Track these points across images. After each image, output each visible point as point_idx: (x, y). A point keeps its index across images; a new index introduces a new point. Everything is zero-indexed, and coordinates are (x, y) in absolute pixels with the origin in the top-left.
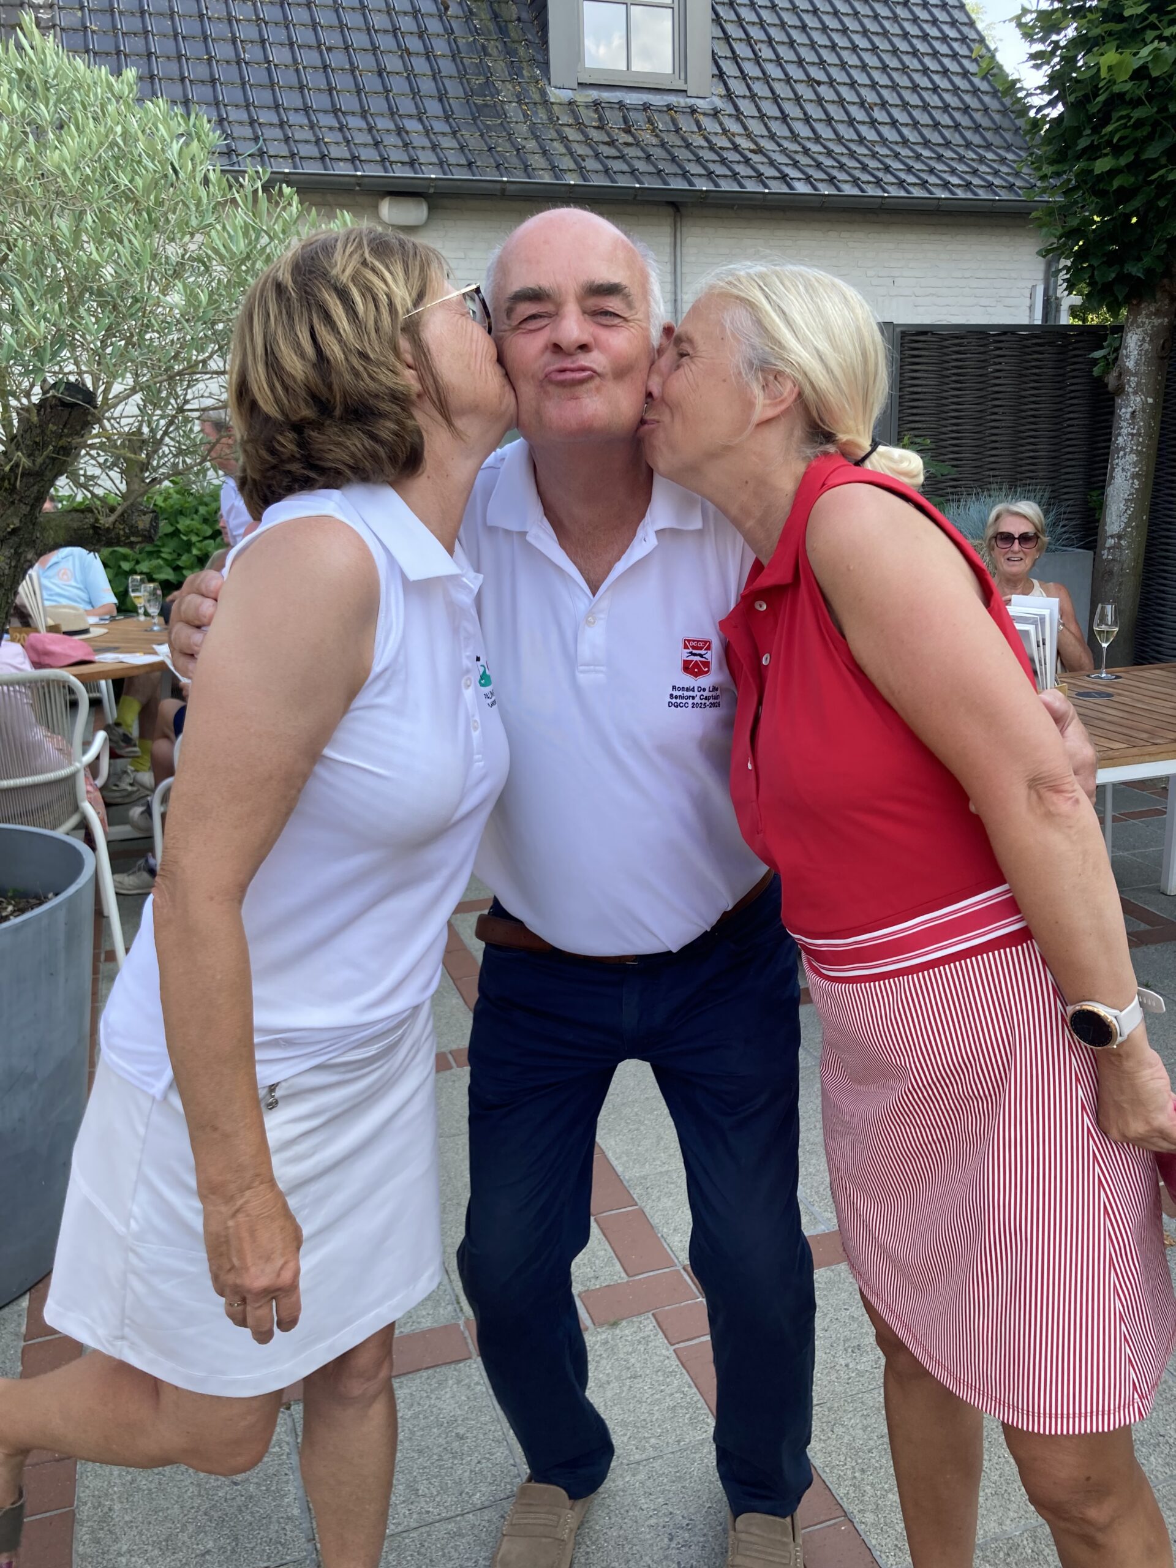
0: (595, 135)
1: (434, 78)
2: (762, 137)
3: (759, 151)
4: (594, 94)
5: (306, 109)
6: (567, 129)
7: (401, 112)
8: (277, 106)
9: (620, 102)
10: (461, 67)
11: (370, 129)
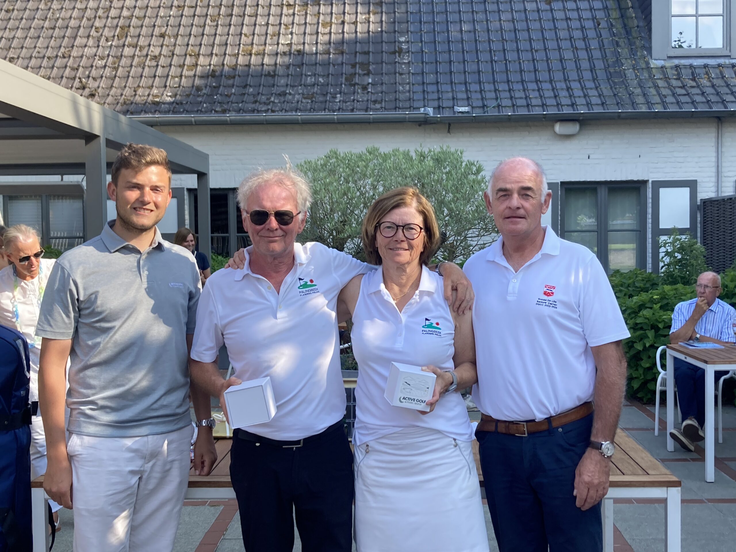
0: (675, 83)
1: (589, 60)
4: (676, 62)
5: (522, 81)
6: (657, 81)
7: (570, 79)
8: (508, 81)
9: (691, 64)
10: (604, 54)
11: (553, 90)
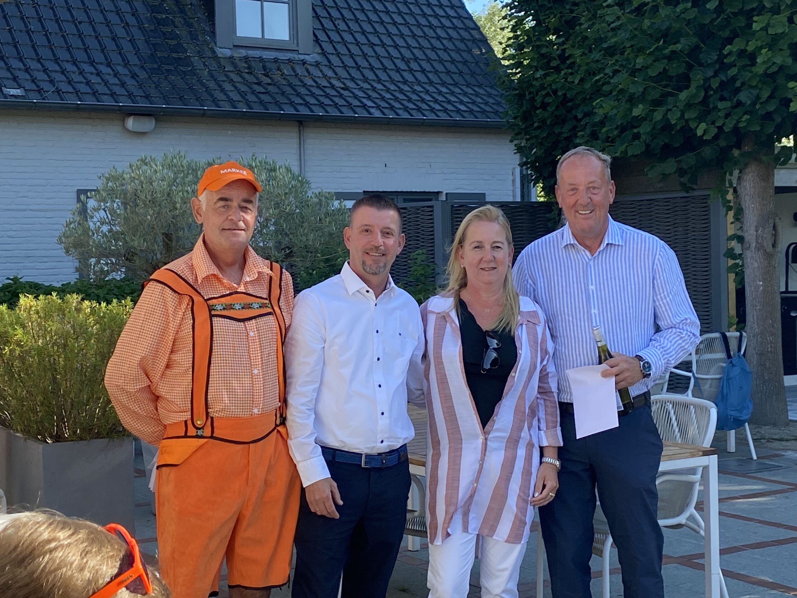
2: (346, 79)
3: (346, 89)
7: (130, 63)
8: (57, 59)
9: (260, 57)
11: (116, 74)
